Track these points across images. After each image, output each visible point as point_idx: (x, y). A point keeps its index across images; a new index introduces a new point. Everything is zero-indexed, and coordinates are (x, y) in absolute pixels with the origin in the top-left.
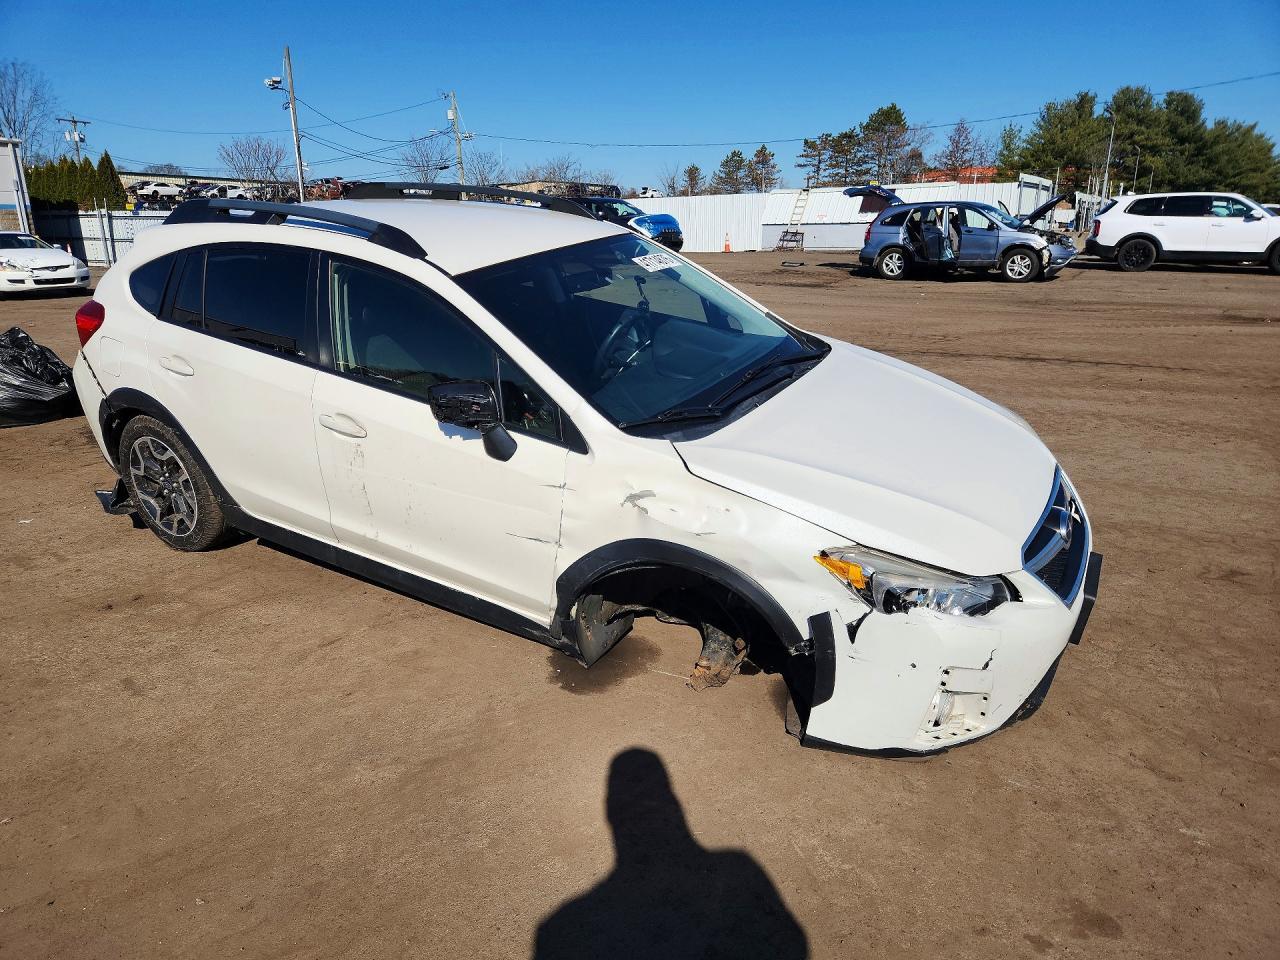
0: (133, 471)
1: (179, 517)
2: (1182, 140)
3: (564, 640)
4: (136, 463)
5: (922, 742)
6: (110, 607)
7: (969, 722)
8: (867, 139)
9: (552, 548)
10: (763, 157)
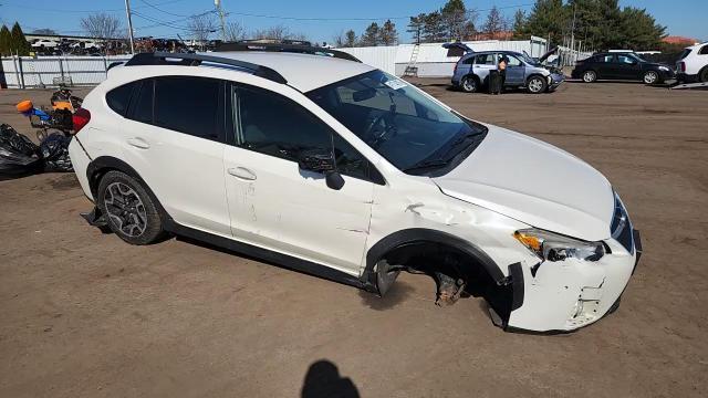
0: (106, 202)
1: (135, 226)
2: (608, 18)
3: (368, 283)
4: (108, 197)
5: (568, 327)
6: (108, 276)
7: (588, 316)
8: (444, 17)
9: (364, 235)
10: (389, 26)
